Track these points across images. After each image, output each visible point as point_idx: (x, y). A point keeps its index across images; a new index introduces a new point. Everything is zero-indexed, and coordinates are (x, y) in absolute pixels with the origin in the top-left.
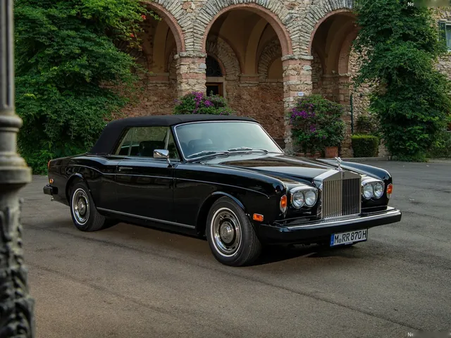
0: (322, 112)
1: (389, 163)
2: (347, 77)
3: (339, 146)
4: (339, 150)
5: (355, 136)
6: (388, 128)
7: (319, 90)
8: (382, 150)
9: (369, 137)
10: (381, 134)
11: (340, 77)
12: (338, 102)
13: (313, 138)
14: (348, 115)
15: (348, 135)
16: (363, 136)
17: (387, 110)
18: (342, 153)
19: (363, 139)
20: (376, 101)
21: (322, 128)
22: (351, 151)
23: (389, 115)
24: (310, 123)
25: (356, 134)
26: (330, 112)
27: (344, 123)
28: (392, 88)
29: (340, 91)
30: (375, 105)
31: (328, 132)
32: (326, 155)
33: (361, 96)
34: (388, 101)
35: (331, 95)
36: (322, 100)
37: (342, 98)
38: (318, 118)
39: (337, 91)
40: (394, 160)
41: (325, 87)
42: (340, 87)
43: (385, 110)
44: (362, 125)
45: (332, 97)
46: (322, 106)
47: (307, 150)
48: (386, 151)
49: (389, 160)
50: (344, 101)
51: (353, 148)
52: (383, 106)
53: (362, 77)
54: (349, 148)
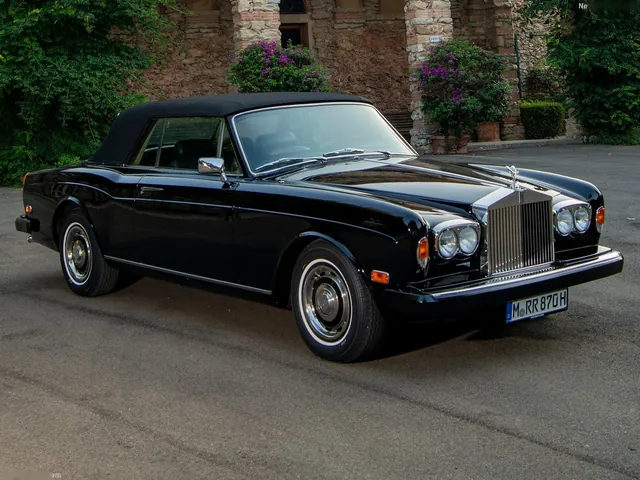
0: (471, 68)
1: (585, 148)
2: (507, 8)
3: (500, 122)
4: (501, 127)
5: (525, 104)
6: (579, 91)
7: (463, 30)
8: (572, 126)
9: (549, 104)
10: (569, 101)
11: (498, 8)
12: (495, 48)
13: (457, 111)
14: (513, 69)
15: (515, 103)
16: (540, 104)
17: (577, 62)
18: (506, 131)
19: (539, 108)
20: (558, 47)
21: (471, 94)
22: (520, 129)
23: (580, 68)
24: (451, 86)
25: (526, 99)
26: (484, 68)
27: (507, 85)
28: (582, 25)
29: (499, 32)
30: (555, 51)
31: (482, 100)
32: (480, 136)
33: (531, 36)
34: (576, 46)
35: (483, 38)
36: (471, 48)
37: (501, 42)
38: (465, 77)
39: (493, 30)
40: (593, 143)
41: (473, 25)
42: (498, 24)
43: (572, 61)
44: (534, 83)
45: (485, 41)
46: (471, 58)
47: (449, 132)
48: (578, 128)
49: (584, 143)
50: (505, 46)
51: (524, 124)
52: (570, 56)
53: (533, 8)
54: (518, 124)
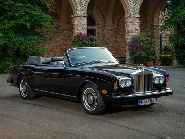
0: (145, 44)
1: (179, 69)
2: (158, 26)
3: (154, 61)
4: (154, 62)
5: (162, 56)
6: (178, 51)
7: (144, 32)
8: (175, 62)
9: (170, 56)
10: (175, 54)
11: (155, 26)
12: (154, 38)
13: (140, 56)
14: (159, 45)
15: (158, 55)
16: (167, 56)
17: (178, 42)
18: (156, 64)
19: (166, 57)
20: (172, 38)
21: (145, 51)
22: (160, 63)
23: (179, 44)
24: (138, 49)
25: (163, 54)
26: (148, 44)
27: (157, 50)
28: (180, 31)
29: (155, 33)
30: (171, 40)
31: (148, 53)
32: (148, 64)
33: (166, 35)
34: (178, 38)
35: (150, 35)
36: (145, 37)
37: (156, 36)
38: (142, 46)
39: (153, 33)
40: (181, 67)
41: (147, 31)
42: (155, 31)
43: (176, 42)
44: (166, 50)
45: (151, 36)
46: (145, 40)
47: (137, 62)
48: (177, 63)
49: (179, 67)
50: (157, 38)
51: (161, 61)
52: (176, 40)
53: (165, 26)
54: (159, 62)
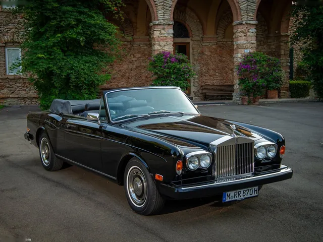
0: (262, 65)
1: (318, 104)
2: (287, 36)
3: (279, 90)
4: (279, 92)
5: (293, 82)
6: (317, 76)
8: (312, 93)
9: (304, 82)
10: (312, 81)
11: (282, 36)
12: (279, 55)
13: (254, 85)
14: (287, 65)
15: (287, 81)
17: (317, 63)
18: (281, 94)
19: (299, 84)
20: (308, 55)
21: (262, 78)
22: (288, 93)
23: (318, 66)
24: (253, 74)
25: (294, 80)
26: (269, 66)
27: (284, 73)
29: (282, 47)
30: (307, 58)
31: (267, 80)
32: (269, 96)
33: (301, 49)
34: (318, 55)
35: (274, 50)
36: (263, 56)
37: (283, 52)
38: (259, 70)
39: (279, 47)
41: (270, 44)
42: (282, 44)
43: (315, 62)
44: (300, 71)
45: (275, 52)
46: (263, 61)
47: (251, 94)
48: (315, 94)
49: (317, 101)
50: (284, 54)
51: (290, 91)
52: (313, 60)
53: (297, 36)
54: (287, 91)
